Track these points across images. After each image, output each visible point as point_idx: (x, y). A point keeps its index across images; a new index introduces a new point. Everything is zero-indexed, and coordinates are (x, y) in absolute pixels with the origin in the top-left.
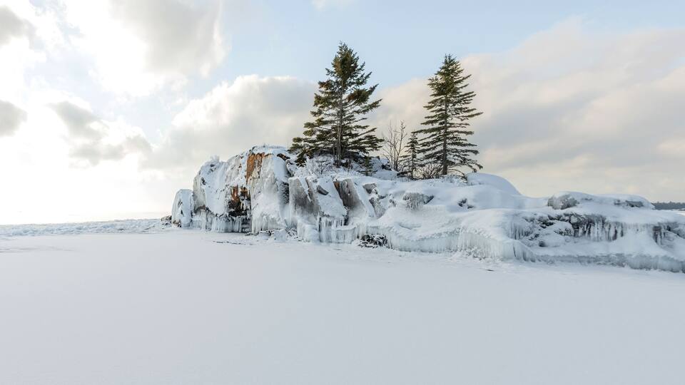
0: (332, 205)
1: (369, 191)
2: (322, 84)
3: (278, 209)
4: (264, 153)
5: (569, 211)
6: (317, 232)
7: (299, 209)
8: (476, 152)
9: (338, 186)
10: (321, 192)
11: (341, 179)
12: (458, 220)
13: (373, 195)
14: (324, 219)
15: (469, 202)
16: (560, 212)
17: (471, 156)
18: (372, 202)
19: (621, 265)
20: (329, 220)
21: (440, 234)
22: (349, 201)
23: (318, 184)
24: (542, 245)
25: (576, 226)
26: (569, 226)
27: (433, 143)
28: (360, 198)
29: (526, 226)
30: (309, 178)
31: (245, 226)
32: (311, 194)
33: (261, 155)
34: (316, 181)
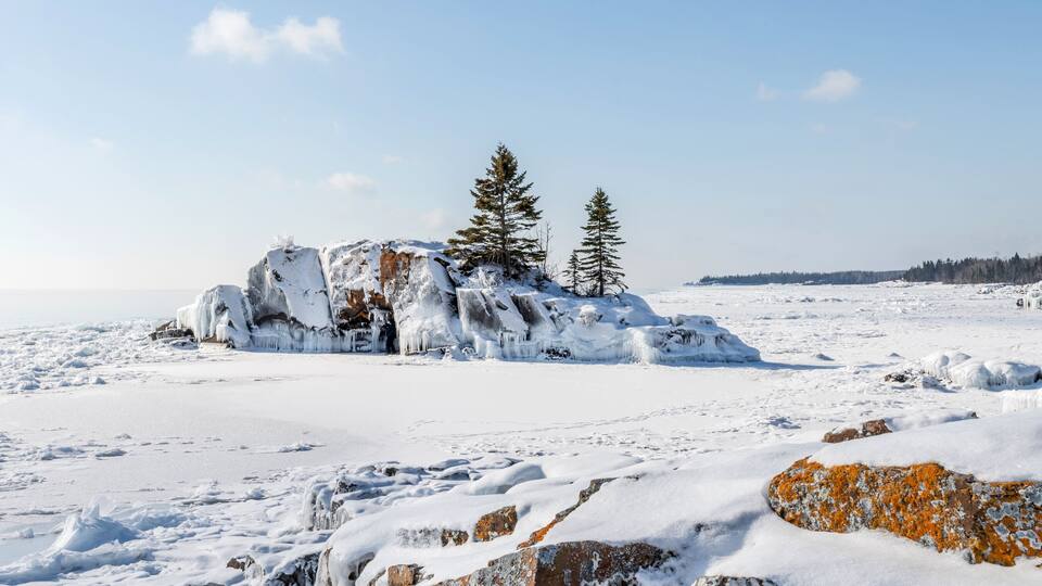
0: (512, 320)
1: (549, 308)
2: (479, 182)
3: (444, 323)
4: (413, 254)
5: (680, 327)
6: (499, 349)
7: (476, 324)
8: (623, 275)
9: (517, 302)
10: (500, 306)
11: (520, 295)
12: (621, 335)
13: (553, 312)
14: (506, 335)
15: (627, 321)
16: (677, 328)
17: (620, 278)
18: (552, 318)
19: (703, 360)
20: (511, 335)
21: (610, 346)
22: (530, 317)
23: (497, 298)
24: (669, 351)
25: (684, 337)
26: (680, 337)
27: (592, 262)
28: (542, 315)
29: (660, 338)
30: (484, 291)
31: (360, 343)
32: (489, 308)
33: (407, 255)
34: (493, 296)
